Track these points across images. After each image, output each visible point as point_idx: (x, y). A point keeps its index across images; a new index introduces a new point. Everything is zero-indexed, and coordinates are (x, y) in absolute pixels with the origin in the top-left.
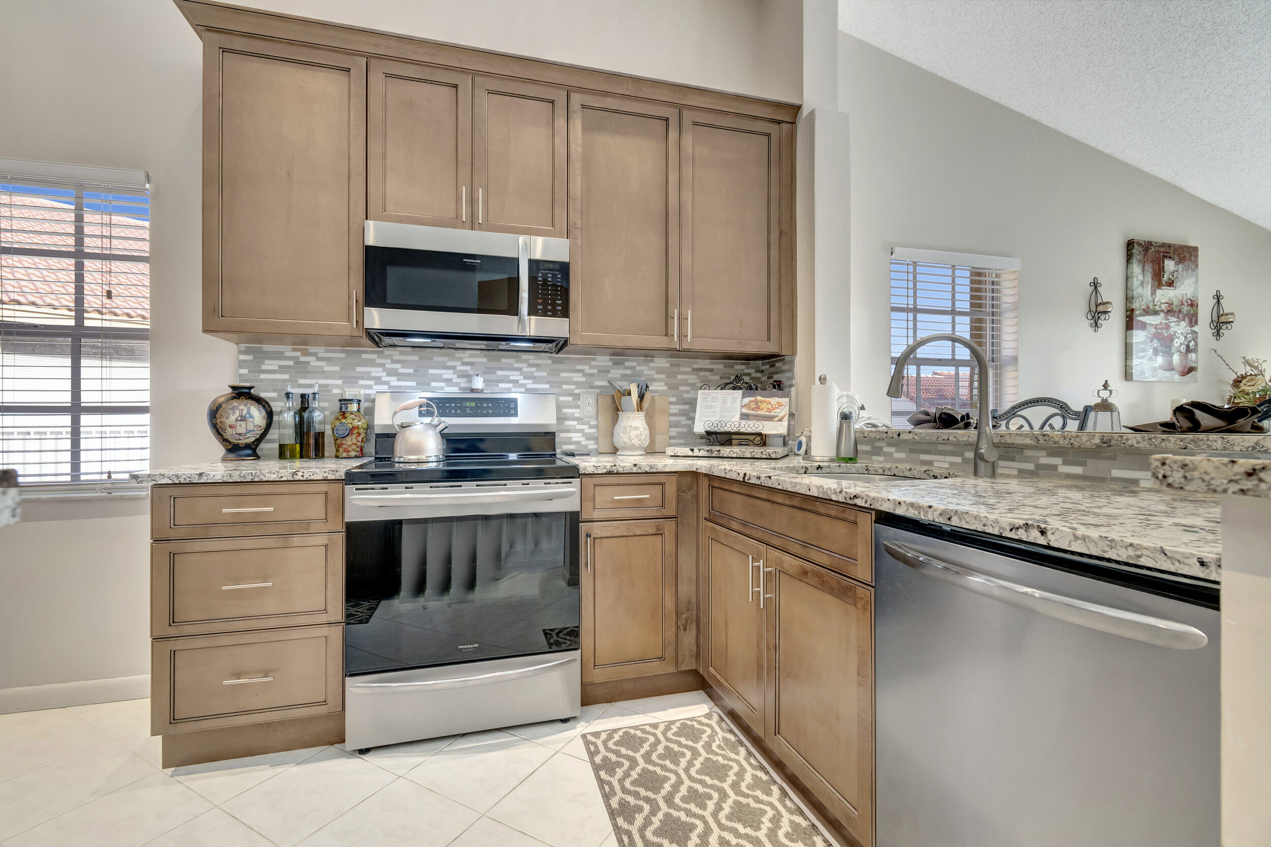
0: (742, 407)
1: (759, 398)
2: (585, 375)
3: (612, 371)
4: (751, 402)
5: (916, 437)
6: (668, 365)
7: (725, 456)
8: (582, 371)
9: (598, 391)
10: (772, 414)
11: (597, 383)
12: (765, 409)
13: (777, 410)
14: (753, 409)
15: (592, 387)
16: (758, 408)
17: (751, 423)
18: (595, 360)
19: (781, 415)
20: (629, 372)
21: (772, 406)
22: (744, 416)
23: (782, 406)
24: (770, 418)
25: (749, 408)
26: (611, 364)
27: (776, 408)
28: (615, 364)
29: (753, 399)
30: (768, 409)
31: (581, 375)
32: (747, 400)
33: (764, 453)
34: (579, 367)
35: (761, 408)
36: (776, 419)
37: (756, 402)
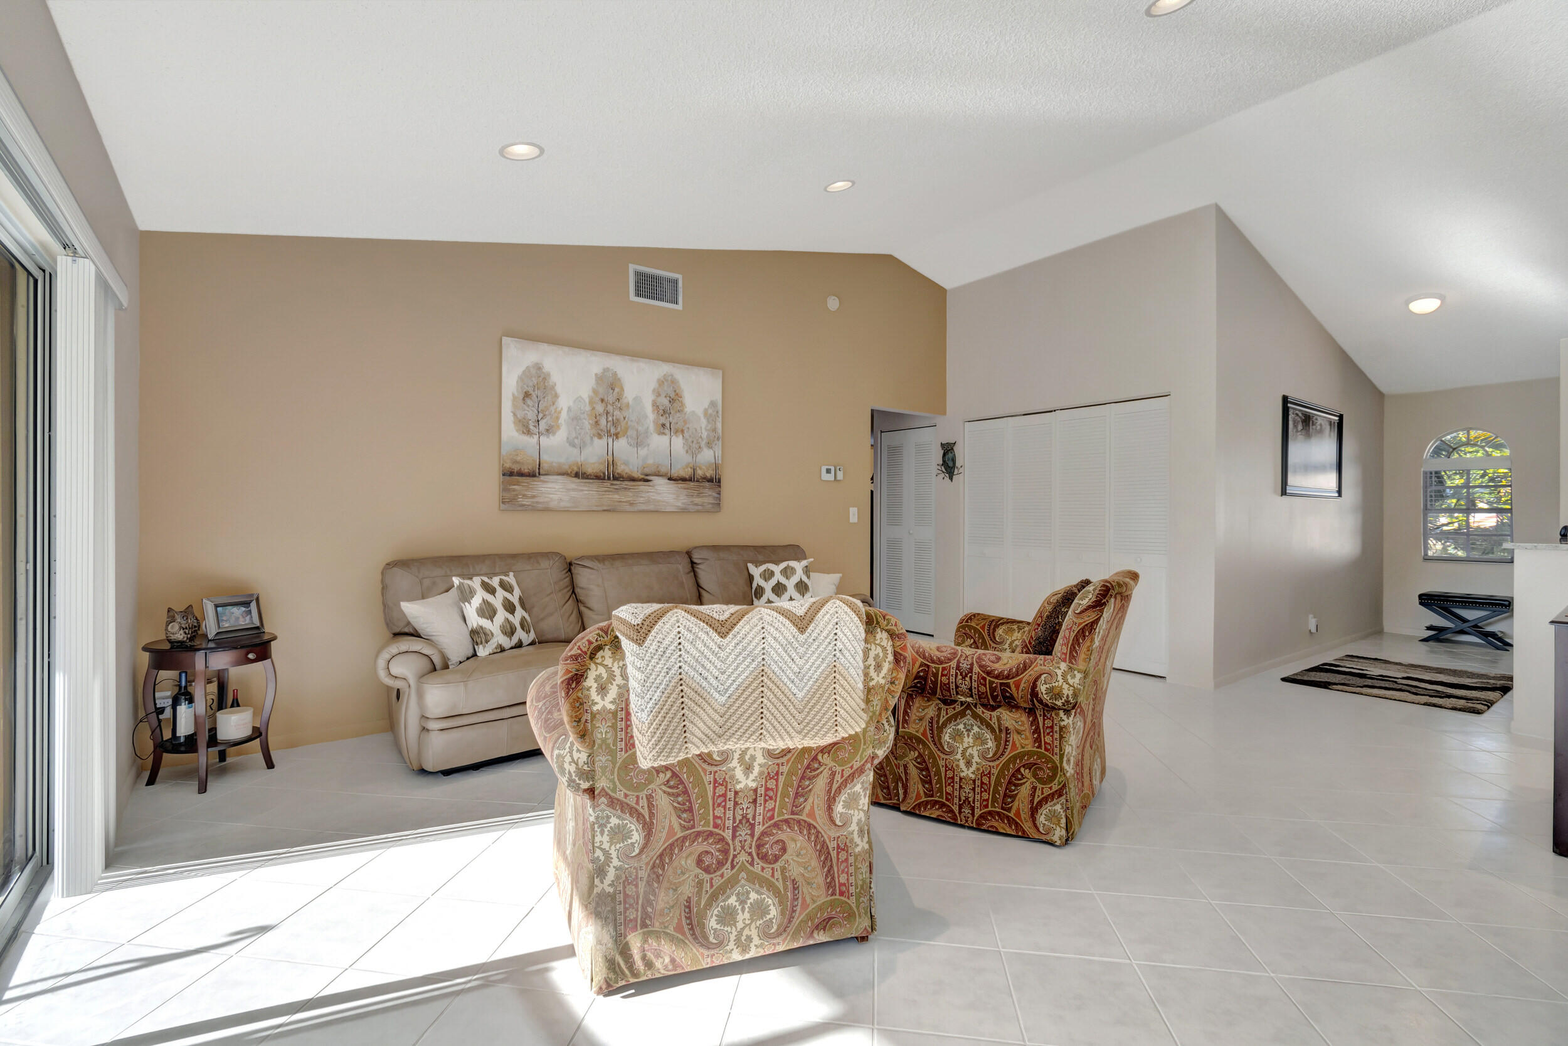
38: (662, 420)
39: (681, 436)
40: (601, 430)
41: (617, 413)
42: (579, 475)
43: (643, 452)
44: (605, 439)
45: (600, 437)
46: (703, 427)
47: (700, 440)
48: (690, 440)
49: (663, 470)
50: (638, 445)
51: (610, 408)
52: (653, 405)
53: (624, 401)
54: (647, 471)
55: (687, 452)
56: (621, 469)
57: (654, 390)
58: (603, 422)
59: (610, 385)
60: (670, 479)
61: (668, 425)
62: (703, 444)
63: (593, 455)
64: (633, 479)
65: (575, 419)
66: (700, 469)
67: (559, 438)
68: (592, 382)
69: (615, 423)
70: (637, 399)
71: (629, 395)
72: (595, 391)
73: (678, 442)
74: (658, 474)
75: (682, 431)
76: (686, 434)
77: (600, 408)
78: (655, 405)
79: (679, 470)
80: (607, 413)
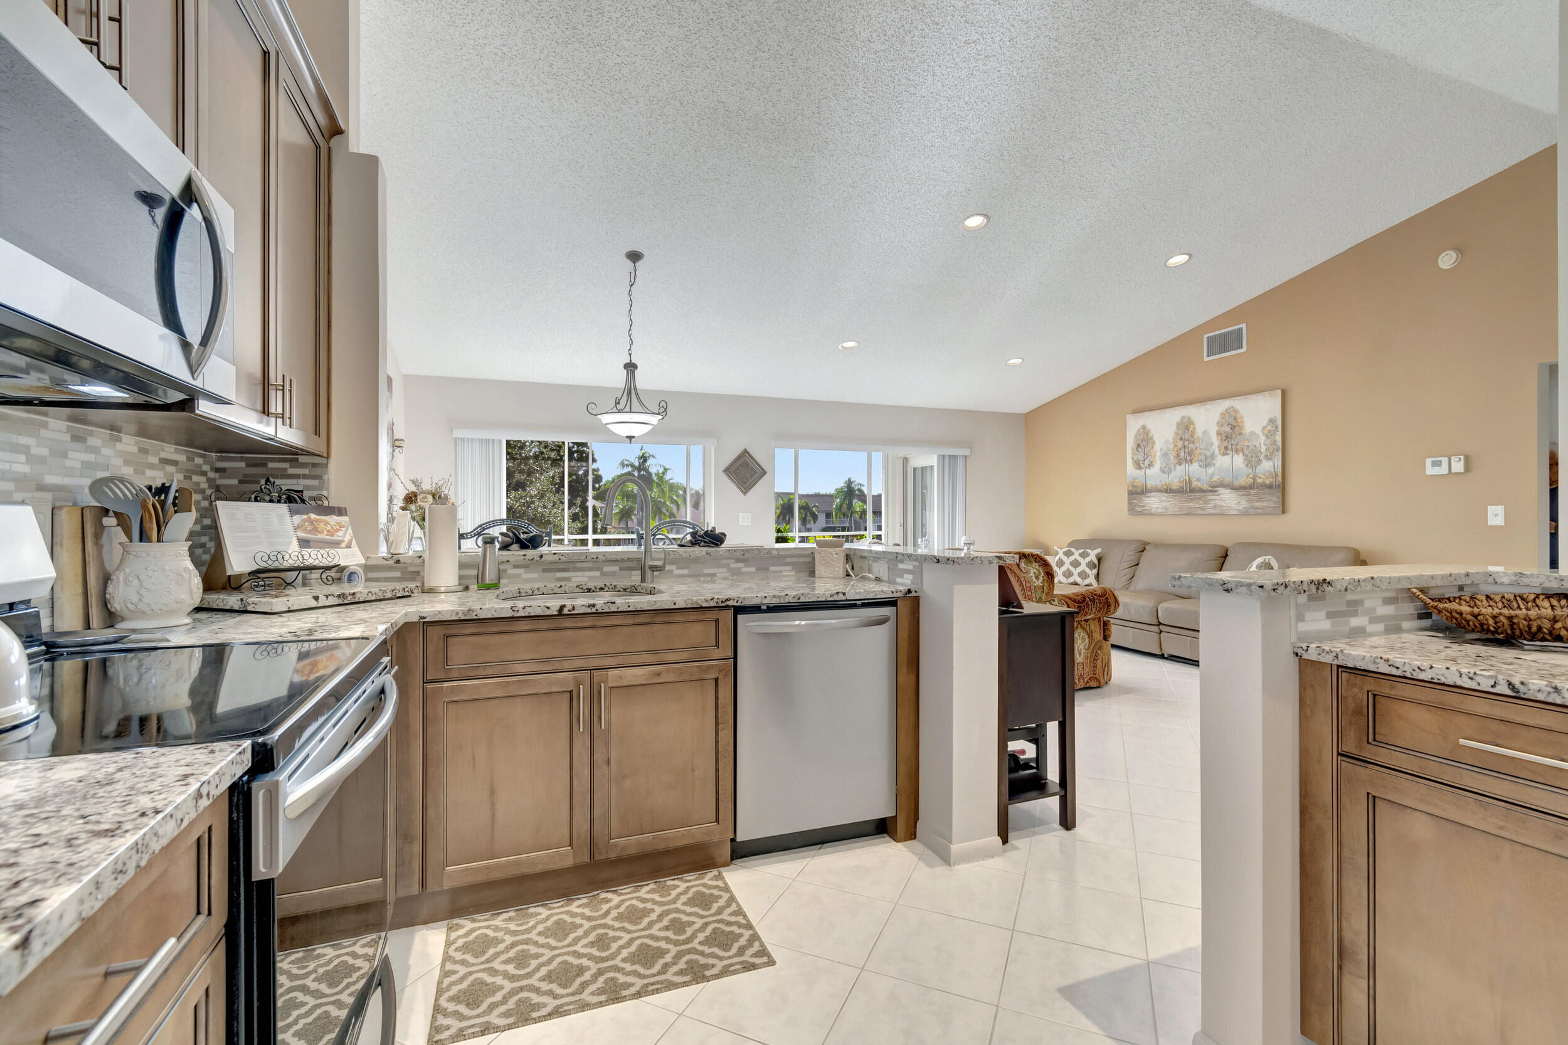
0: (296, 529)
1: (313, 516)
2: (31, 459)
3: (71, 454)
4: (304, 521)
5: (561, 557)
6: (135, 449)
7: (362, 600)
8: (26, 450)
9: (48, 496)
10: (335, 538)
11: (51, 479)
12: (325, 532)
13: (340, 533)
14: (310, 532)
15: (41, 488)
16: (315, 530)
17: (313, 552)
18: (45, 426)
19: (347, 539)
20: (91, 457)
21: (332, 528)
22: (304, 543)
23: (343, 527)
24: (336, 544)
25: (305, 531)
26: (67, 437)
27: (337, 530)
28: (77, 438)
29: (305, 517)
30: (328, 531)
31: (22, 458)
32: (297, 519)
33: (406, 589)
34: (24, 440)
35: (319, 530)
36: (343, 545)
37: (311, 522)
38: (1225, 443)
39: (1241, 454)
40: (1181, 460)
41: (1191, 446)
42: (1168, 490)
43: (1210, 470)
44: (1183, 465)
45: (1180, 464)
46: (1262, 442)
47: (1259, 454)
48: (1250, 455)
49: (1227, 480)
50: (1206, 466)
51: (1186, 443)
52: (1217, 434)
53: (1196, 436)
54: (1214, 484)
55: (1247, 466)
56: (1195, 484)
57: (1218, 423)
58: (1182, 454)
59: (1186, 426)
60: (1232, 489)
61: (1230, 447)
62: (1262, 457)
63: (1177, 476)
64: (1202, 491)
65: (1165, 455)
66: (1259, 478)
67: (1156, 469)
68: (1174, 429)
69: (1190, 453)
70: (1205, 433)
71: (1199, 432)
72: (1176, 434)
73: (1239, 460)
74: (1222, 485)
75: (1242, 450)
76: (1246, 452)
77: (1180, 444)
78: (1219, 434)
79: (1242, 481)
80: (1185, 447)
